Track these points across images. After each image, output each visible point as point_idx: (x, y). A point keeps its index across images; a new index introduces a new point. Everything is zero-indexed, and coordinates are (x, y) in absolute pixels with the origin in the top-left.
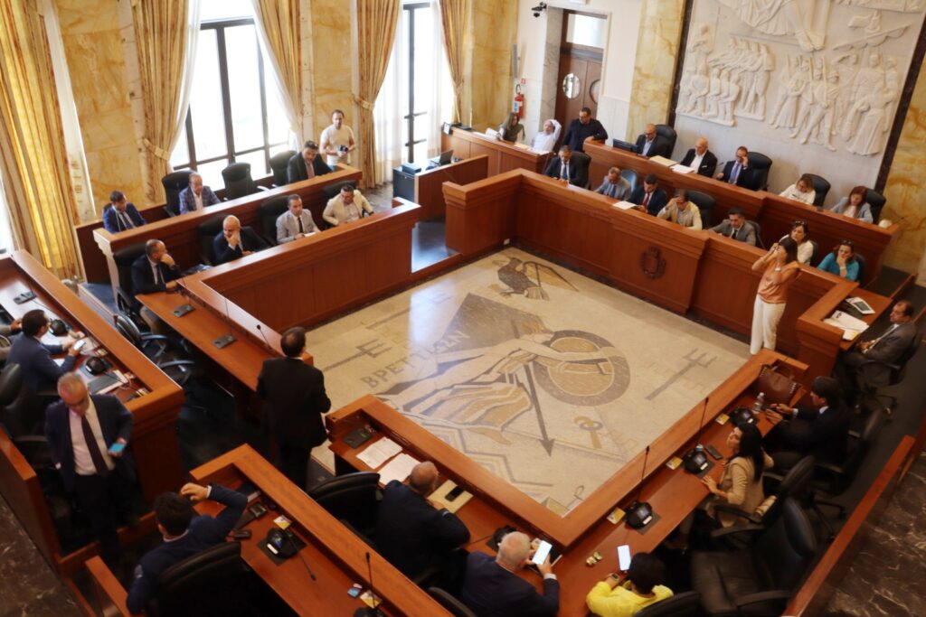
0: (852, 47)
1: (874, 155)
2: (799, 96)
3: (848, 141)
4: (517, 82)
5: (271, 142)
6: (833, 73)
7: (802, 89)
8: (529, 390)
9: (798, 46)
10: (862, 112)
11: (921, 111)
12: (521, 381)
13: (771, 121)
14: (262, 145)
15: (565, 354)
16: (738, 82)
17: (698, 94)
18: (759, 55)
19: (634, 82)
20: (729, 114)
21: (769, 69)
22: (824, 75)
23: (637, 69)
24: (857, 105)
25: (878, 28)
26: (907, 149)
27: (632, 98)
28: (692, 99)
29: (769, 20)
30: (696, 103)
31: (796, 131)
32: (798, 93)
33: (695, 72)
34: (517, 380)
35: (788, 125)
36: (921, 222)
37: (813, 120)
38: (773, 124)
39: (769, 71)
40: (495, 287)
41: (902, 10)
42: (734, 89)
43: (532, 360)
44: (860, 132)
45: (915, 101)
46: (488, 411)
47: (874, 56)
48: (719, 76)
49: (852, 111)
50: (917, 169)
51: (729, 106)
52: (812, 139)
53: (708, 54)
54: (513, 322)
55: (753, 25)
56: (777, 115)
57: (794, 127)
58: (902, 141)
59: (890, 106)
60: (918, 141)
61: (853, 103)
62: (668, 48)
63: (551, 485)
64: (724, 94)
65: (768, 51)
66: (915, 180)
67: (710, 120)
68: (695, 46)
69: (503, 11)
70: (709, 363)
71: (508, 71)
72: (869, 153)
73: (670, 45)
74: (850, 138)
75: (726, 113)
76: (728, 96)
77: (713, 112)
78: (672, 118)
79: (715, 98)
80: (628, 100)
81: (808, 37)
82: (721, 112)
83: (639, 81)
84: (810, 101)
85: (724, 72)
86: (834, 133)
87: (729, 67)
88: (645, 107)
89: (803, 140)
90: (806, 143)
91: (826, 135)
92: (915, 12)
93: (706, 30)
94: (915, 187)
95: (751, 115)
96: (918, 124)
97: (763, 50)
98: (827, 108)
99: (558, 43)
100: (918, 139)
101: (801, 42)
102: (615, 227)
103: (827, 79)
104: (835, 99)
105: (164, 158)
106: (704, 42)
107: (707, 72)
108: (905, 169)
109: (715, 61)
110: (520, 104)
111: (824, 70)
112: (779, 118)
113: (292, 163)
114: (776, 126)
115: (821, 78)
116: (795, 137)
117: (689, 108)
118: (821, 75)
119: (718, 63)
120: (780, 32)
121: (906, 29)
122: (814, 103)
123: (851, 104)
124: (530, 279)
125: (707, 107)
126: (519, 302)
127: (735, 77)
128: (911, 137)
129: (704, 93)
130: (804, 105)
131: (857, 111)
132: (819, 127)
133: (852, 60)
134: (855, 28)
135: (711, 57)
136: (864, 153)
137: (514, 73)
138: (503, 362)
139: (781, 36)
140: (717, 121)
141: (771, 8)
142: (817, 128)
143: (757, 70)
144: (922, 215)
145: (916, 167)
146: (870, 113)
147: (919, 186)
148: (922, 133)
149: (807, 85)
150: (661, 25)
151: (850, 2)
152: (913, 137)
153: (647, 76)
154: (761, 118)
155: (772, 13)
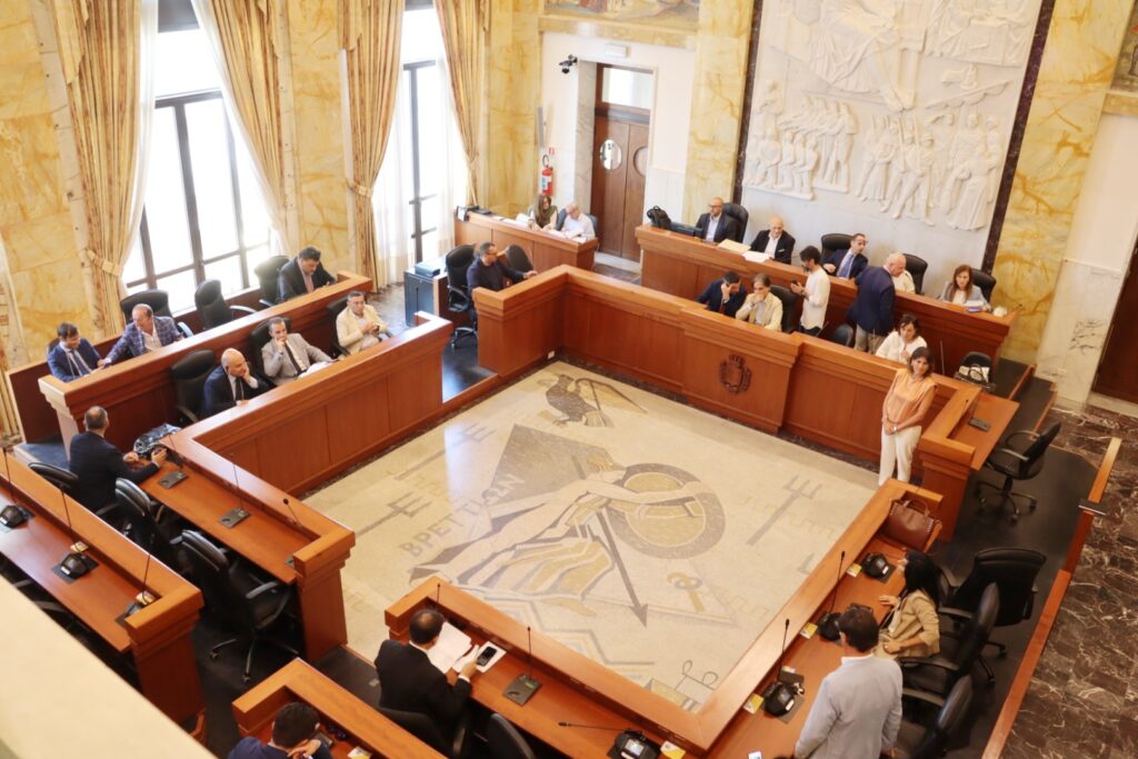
0: (947, 106)
1: (978, 229)
2: (889, 163)
3: (948, 213)
4: (543, 152)
5: (247, 244)
6: (926, 136)
7: (892, 155)
8: (607, 544)
9: (885, 105)
10: (962, 181)
11: (1028, 178)
12: (595, 533)
13: (857, 193)
14: (235, 248)
15: (643, 494)
16: (815, 148)
17: (769, 163)
18: (839, 116)
19: (689, 150)
20: (806, 186)
21: (852, 131)
22: (916, 139)
23: (693, 134)
24: (956, 173)
25: (975, 84)
26: (1016, 222)
27: (687, 169)
28: (762, 168)
29: (849, 76)
30: (766, 173)
31: (886, 203)
32: (887, 159)
33: (764, 137)
34: (591, 534)
35: (877, 197)
36: (1037, 306)
37: (906, 190)
38: (859, 196)
39: (852, 134)
40: (545, 415)
41: (1000, 64)
42: (811, 156)
43: (606, 505)
44: (962, 203)
45: (1021, 166)
46: (562, 575)
47: (972, 116)
48: (792, 141)
49: (951, 178)
50: (1028, 245)
51: (806, 177)
52: (907, 213)
53: (777, 115)
54: (574, 458)
55: (831, 80)
56: (863, 186)
57: (884, 199)
58: (1010, 213)
59: (994, 171)
60: (1028, 213)
61: (952, 169)
62: (729, 109)
63: (652, 663)
64: (800, 162)
65: (849, 110)
66: (1027, 257)
67: (784, 193)
68: (761, 108)
69: (523, 67)
70: (814, 492)
71: (532, 139)
72: (972, 227)
73: (732, 105)
74: (951, 209)
75: (802, 184)
76: (804, 165)
77: (787, 183)
78: (737, 194)
79: (789, 167)
80: (684, 172)
81: (896, 94)
82: (797, 183)
83: (696, 149)
84: (902, 169)
85: (799, 137)
86: (931, 205)
87: (803, 130)
88: (704, 179)
89: (895, 215)
90: (899, 217)
91: (923, 208)
92: (1015, 67)
93: (774, 87)
94: (1027, 265)
95: (832, 187)
96: (1026, 193)
97: (843, 110)
98: (922, 176)
99: (592, 104)
100: (1028, 210)
101: (888, 101)
102: (686, 333)
103: (920, 143)
104: (931, 167)
105: (114, 273)
106: (773, 102)
107: (777, 138)
108: (1015, 244)
109: (787, 123)
110: (548, 179)
111: (916, 132)
112: (866, 188)
113: (284, 272)
114: (863, 198)
115: (913, 141)
116: (886, 211)
117: (758, 180)
118: (913, 138)
119: (790, 126)
120: (861, 89)
121: (1006, 85)
122: (906, 171)
123: (949, 171)
124: (586, 400)
125: (780, 179)
126: (575, 431)
127: (811, 141)
128: (1019, 208)
129: (775, 161)
130: (895, 173)
131: (956, 179)
132: (914, 200)
133: (948, 120)
134: (948, 84)
135: (782, 119)
136: (967, 228)
137: (539, 141)
138: (571, 511)
139: (863, 93)
140: (794, 194)
141: (851, 61)
142: (911, 200)
143: (838, 133)
144: (1037, 297)
145: (1027, 242)
146: (972, 181)
147: (1032, 264)
148: (1031, 203)
149: (897, 150)
150: (720, 81)
151: (942, 54)
152: (1022, 209)
153: (704, 143)
154: (845, 190)
155: (852, 66)
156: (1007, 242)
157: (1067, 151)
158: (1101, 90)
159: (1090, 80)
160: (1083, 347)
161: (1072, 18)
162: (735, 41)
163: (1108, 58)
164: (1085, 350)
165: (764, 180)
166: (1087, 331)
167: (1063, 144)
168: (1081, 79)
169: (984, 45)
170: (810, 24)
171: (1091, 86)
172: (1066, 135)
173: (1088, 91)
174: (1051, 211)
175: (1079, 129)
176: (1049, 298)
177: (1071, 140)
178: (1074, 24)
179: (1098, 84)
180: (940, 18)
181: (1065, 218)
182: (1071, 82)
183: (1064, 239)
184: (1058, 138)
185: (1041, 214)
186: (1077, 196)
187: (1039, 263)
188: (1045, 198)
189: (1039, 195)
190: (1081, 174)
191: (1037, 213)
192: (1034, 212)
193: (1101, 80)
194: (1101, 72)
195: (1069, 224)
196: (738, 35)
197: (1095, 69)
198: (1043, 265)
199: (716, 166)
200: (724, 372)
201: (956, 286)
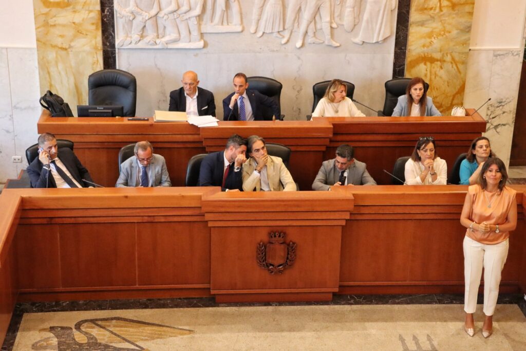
1: (385, 40)
13: (252, 30)
17: (146, 15)
19: (37, 17)
20: (195, 33)
26: (422, 24)
27: (38, 40)
31: (287, 34)
35: (276, 30)
36: (453, 100)
37: (306, 15)
44: (366, 16)
50: (437, 43)
51: (193, 23)
52: (310, 39)
57: (284, 29)
58: (414, 16)
60: (432, 12)
64: (184, 8)
66: (437, 56)
67: (170, 46)
72: (381, 39)
76: (190, 9)
77: (171, 35)
78: (109, 58)
79: (171, 16)
80: (34, 45)
82: (184, 33)
83: (46, 14)
86: (334, 25)
89: (299, 44)
90: (303, 45)
91: (327, 30)
94: (439, 63)
95: (225, 28)
100: (431, 9)
102: (210, 224)
108: (425, 46)
112: (262, 23)
114: (260, 34)
117: (135, 37)
125: (161, 31)
129: (153, 12)
132: (315, 23)
140: (181, 45)
142: (312, 25)
144: (451, 91)
145: (435, 41)
152: (426, 9)
153: (58, 5)
154: (239, 29)
156: (416, 45)
160: (496, 127)
164: (498, 130)
165: (142, 37)
166: (498, 111)
174: (454, 5)
176: (462, 90)
181: (467, 8)
183: (468, 29)
185: (445, 10)
191: (441, 10)
192: (438, 10)
195: (471, 14)
198: (453, 59)
199: (79, 31)
200: (263, 254)
201: (411, 100)
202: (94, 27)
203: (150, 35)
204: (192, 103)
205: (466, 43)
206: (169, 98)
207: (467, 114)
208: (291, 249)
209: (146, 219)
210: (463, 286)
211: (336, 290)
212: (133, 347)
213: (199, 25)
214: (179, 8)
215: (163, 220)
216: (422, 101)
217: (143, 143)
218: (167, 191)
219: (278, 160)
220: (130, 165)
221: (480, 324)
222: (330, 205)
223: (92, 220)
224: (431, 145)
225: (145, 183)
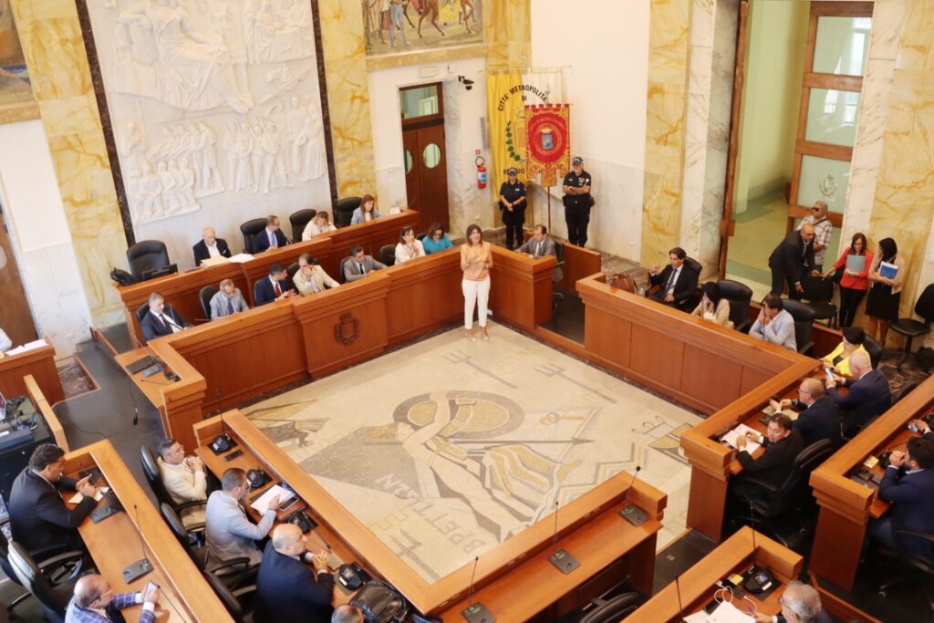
0: (276, 97)
2: (250, 155)
3: (300, 173)
6: (269, 125)
7: (251, 147)
8: (496, 444)
9: (235, 112)
10: (303, 146)
11: (340, 128)
13: (232, 187)
15: (437, 420)
16: (188, 167)
17: (154, 195)
18: (201, 133)
19: (68, 217)
20: (191, 200)
21: (214, 142)
22: (265, 129)
23: (68, 200)
24: (297, 142)
25: (291, 76)
26: (344, 159)
27: (73, 235)
28: (148, 203)
29: (199, 97)
30: (153, 204)
31: (256, 186)
32: (249, 152)
33: (141, 175)
34: (481, 450)
35: (248, 185)
37: (268, 169)
38: (234, 189)
39: (214, 144)
43: (445, 438)
44: (308, 161)
45: (333, 121)
47: (294, 99)
48: (167, 169)
49: (295, 149)
50: (355, 171)
51: (189, 193)
52: (273, 186)
53: (144, 152)
56: (235, 180)
57: (254, 183)
58: (336, 155)
59: (319, 133)
60: (348, 151)
61: (293, 141)
62: (98, 163)
64: (182, 182)
65: (207, 127)
66: (357, 179)
67: (175, 214)
68: (131, 149)
72: (320, 174)
73: (100, 158)
74: (301, 169)
75: (188, 200)
76: (186, 182)
77: (174, 205)
79: (172, 192)
80: (68, 239)
82: (184, 201)
83: (76, 213)
84: (261, 154)
85: (171, 163)
86: (288, 172)
88: (93, 237)
89: (266, 192)
91: (283, 176)
93: (135, 129)
94: (359, 184)
95: (212, 191)
96: (344, 138)
97: (202, 127)
98: (277, 154)
100: (348, 148)
101: (237, 108)
103: (268, 131)
104: (280, 145)
106: (140, 141)
107: (153, 170)
108: (348, 174)
109: (155, 156)
111: (262, 124)
112: (238, 181)
114: (237, 190)
115: (262, 131)
116: (258, 191)
117: (147, 214)
118: (261, 129)
120: (213, 105)
121: (308, 72)
122: (266, 153)
123: (291, 143)
125: (167, 204)
127: (183, 162)
128: (343, 150)
129: (158, 191)
130: (256, 161)
131: (299, 147)
132: (275, 174)
133: (280, 108)
134: (273, 81)
135: (150, 154)
136: (316, 177)
138: (447, 456)
139: (213, 109)
140: (183, 211)
142: (273, 175)
143: (204, 147)
146: (311, 143)
147: (361, 182)
148: (348, 143)
149: (253, 142)
150: (80, 141)
151: (262, 61)
153: (84, 203)
154: (223, 189)
155: (202, 88)
156: (342, 176)
157: (357, 101)
158: (363, 58)
159: (355, 53)
161: (335, 17)
162: (84, 98)
163: (360, 38)
165: (153, 212)
167: (354, 98)
168: (350, 54)
169: (289, 47)
170: (151, 65)
171: (357, 57)
172: (353, 92)
173: (356, 61)
174: (361, 143)
175: (359, 86)
177: (357, 94)
178: (336, 20)
179: (361, 55)
180: (254, 35)
181: (369, 144)
182: (347, 57)
183: (372, 158)
184: (349, 96)
186: (370, 128)
187: (364, 180)
188: (356, 137)
189: (351, 136)
190: (368, 114)
192: (352, 149)
193: (361, 52)
194: (359, 48)
195: (372, 147)
196: (84, 92)
197: (356, 46)
198: (367, 179)
199: (103, 219)
200: (339, 334)
201: (364, 211)
202: (114, 214)
203: (159, 209)
204: (213, 251)
205: (373, 167)
206: (192, 251)
207: (402, 211)
208: (355, 323)
209: (256, 333)
210: (463, 313)
211: (386, 344)
212: (286, 423)
213: (194, 192)
214: (177, 182)
215: (266, 330)
216: (372, 211)
217: (225, 281)
218: (249, 313)
219: (319, 268)
220: (218, 300)
221: (478, 334)
222: (366, 289)
223: (218, 346)
224: (411, 232)
225: (231, 311)
